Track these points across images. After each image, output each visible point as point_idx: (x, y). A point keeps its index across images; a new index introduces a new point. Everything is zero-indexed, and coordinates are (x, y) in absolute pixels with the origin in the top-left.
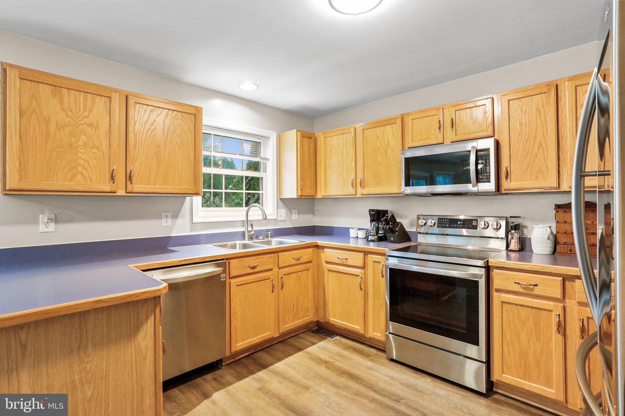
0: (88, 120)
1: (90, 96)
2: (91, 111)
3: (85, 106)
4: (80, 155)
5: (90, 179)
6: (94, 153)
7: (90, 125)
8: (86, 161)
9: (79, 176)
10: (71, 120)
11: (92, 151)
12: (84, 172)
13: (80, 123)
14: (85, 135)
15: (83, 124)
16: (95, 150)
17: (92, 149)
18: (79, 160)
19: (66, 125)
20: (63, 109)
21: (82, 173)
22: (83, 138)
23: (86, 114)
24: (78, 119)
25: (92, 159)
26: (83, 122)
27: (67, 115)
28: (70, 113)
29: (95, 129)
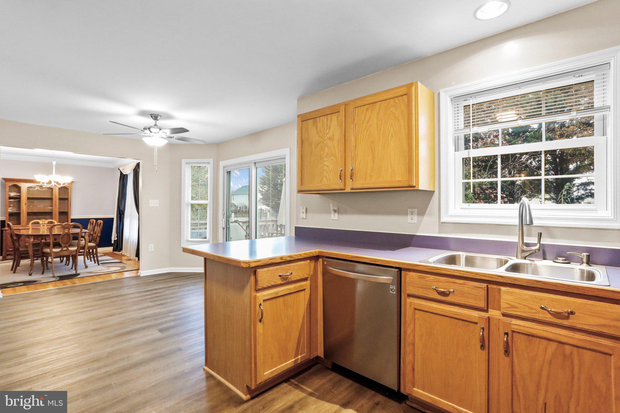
0: (328, 136)
1: (329, 116)
2: (330, 127)
3: (327, 125)
4: (326, 163)
5: (330, 180)
6: (332, 159)
7: (330, 139)
8: (328, 166)
9: (325, 179)
10: (321, 139)
11: (331, 158)
12: (327, 175)
13: (325, 139)
14: (327, 147)
15: (326, 140)
16: (332, 157)
17: (331, 157)
18: (325, 167)
19: (319, 143)
20: (317, 133)
21: (326, 176)
22: (326, 149)
23: (328, 131)
24: (324, 136)
25: (330, 165)
26: (326, 138)
27: (319, 136)
28: (320, 134)
29: (332, 140)
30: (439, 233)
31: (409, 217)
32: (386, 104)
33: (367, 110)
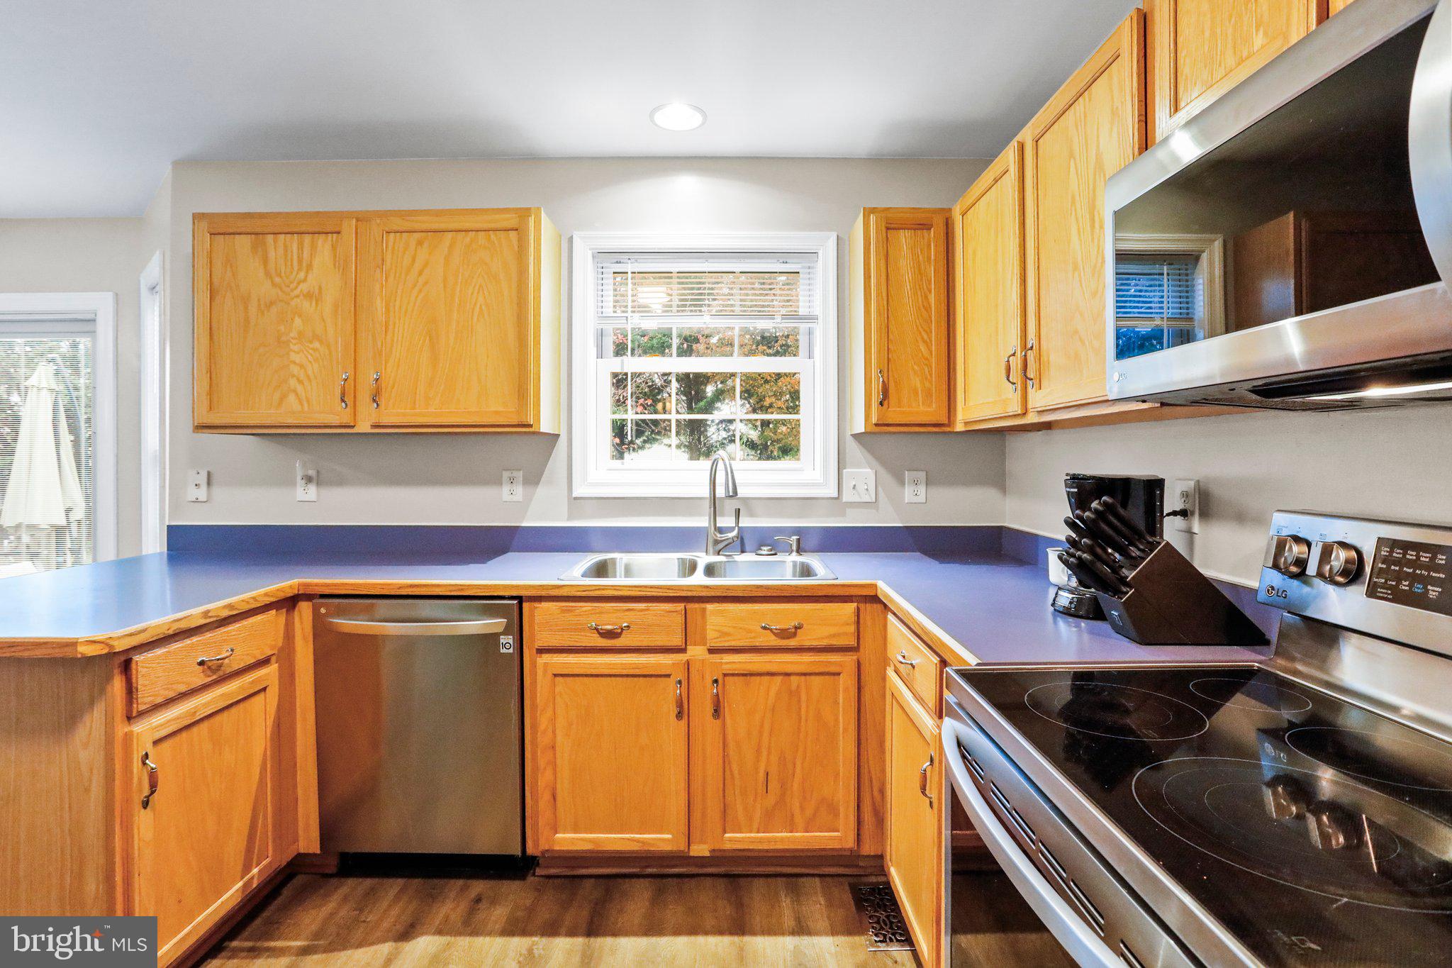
0: (304, 287)
1: (307, 238)
2: (310, 267)
3: (300, 261)
4: (293, 357)
5: (308, 401)
6: (315, 350)
7: (309, 296)
8: (301, 366)
9: (292, 398)
10: (280, 293)
11: (311, 346)
12: (300, 388)
13: (293, 294)
14: (300, 316)
15: (297, 296)
16: (316, 345)
17: (311, 342)
18: (292, 366)
19: (272, 303)
20: (268, 274)
21: (295, 391)
22: (298, 321)
23: (302, 275)
24: (289, 286)
25: (311, 362)
26: (297, 292)
27: (274, 285)
28: (277, 280)
29: (317, 301)
30: (569, 519)
31: (506, 489)
32: (468, 240)
33: (420, 243)
